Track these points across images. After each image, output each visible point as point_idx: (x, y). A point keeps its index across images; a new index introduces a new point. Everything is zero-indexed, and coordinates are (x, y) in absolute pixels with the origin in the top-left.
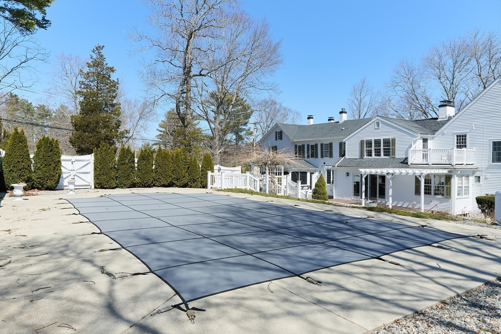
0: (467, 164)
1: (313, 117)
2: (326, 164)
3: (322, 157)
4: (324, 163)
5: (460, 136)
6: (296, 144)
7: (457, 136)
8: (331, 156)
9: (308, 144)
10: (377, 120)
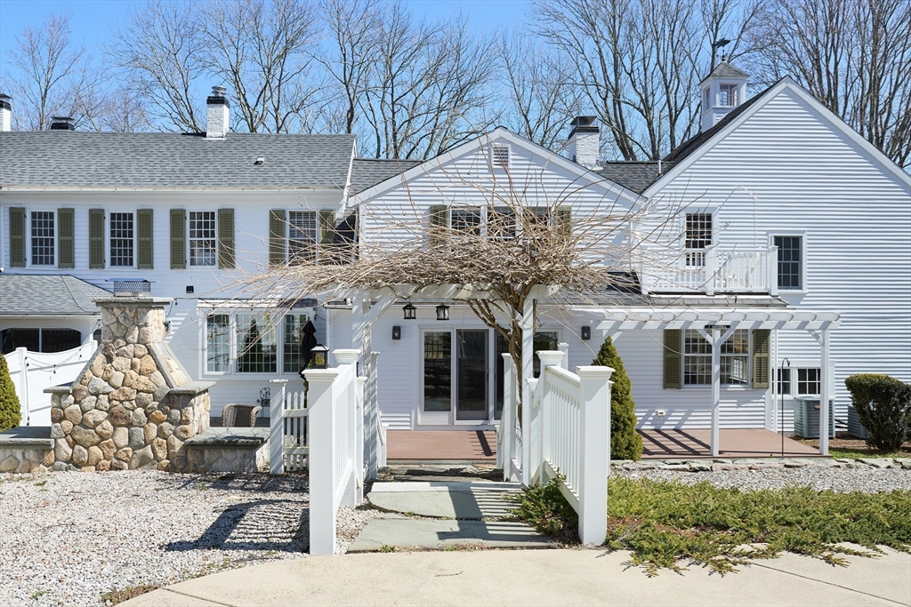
0: (716, 294)
1: (10, 102)
2: (197, 292)
3: (177, 261)
4: (190, 289)
5: (696, 218)
6: (16, 204)
7: (689, 218)
8: (228, 260)
9: (96, 205)
10: (501, 139)
